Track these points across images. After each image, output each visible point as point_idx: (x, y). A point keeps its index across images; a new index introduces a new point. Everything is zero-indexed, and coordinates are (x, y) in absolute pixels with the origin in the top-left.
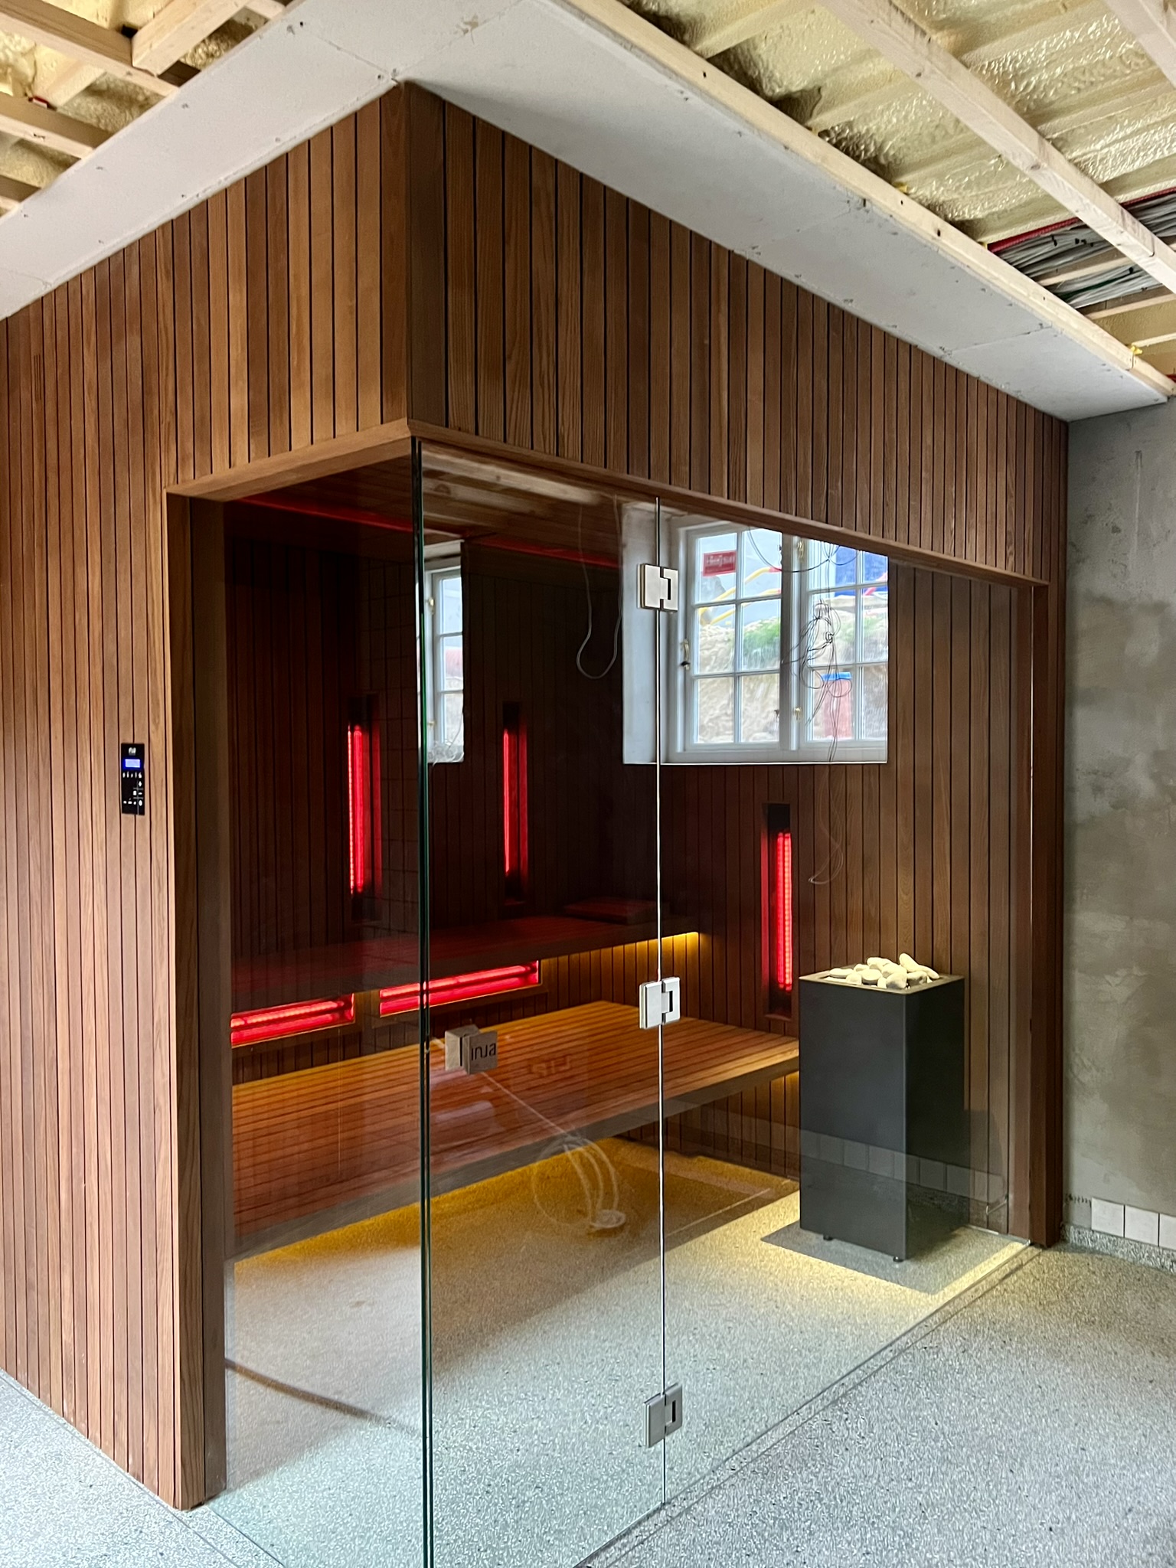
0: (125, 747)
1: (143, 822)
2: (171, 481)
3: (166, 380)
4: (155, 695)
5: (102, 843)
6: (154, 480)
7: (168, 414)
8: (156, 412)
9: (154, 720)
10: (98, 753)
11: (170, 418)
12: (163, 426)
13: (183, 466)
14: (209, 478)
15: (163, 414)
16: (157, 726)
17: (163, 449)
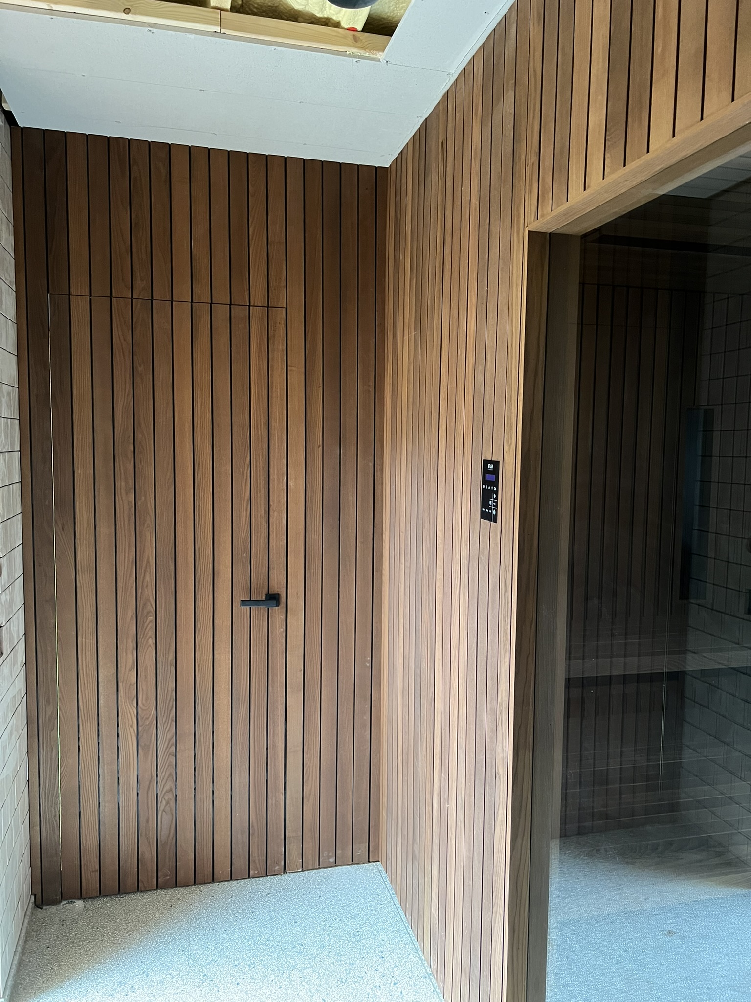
0: (486, 462)
1: (496, 528)
2: (533, 218)
3: (533, 124)
4: (510, 419)
5: (467, 539)
6: (518, 221)
7: (533, 155)
8: (523, 157)
9: (508, 441)
10: (468, 465)
11: (535, 159)
12: (528, 168)
13: (543, 201)
14: (565, 206)
15: (529, 157)
16: (510, 446)
17: (527, 191)
